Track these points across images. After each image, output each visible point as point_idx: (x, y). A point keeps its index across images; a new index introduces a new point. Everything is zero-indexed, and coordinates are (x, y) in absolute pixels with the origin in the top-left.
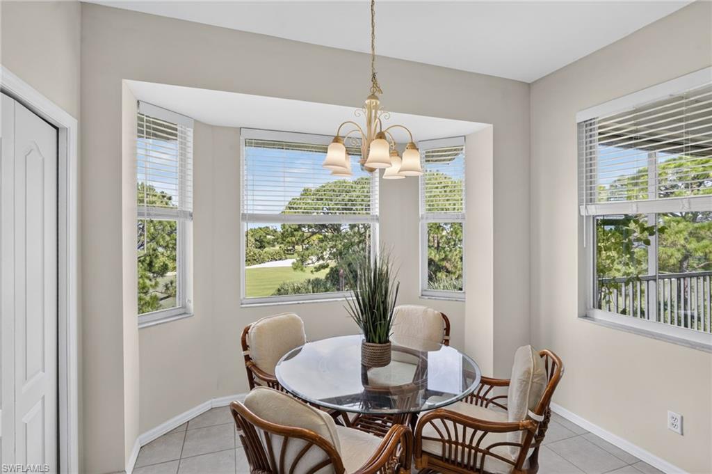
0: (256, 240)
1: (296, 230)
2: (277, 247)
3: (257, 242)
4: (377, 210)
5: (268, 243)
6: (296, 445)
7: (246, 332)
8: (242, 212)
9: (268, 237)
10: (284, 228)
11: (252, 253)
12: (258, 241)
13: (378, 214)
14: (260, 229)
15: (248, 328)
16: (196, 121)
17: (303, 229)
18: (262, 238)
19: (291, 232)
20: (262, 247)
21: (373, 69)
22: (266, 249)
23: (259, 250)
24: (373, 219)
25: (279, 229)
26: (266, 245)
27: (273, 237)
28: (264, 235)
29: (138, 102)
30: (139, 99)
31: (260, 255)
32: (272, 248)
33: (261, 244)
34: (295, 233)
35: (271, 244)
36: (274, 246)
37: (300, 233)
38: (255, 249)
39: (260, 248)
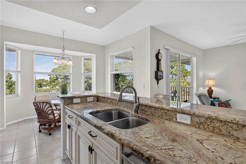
0: (38, 84)
1: (55, 80)
2: (48, 87)
3: (39, 85)
4: (72, 72)
6: (45, 104)
7: (36, 97)
8: (34, 71)
9: (44, 83)
10: (51, 79)
11: (36, 89)
13: (72, 73)
14: (40, 80)
15: (36, 96)
16: (21, 49)
17: (59, 80)
18: (41, 83)
19: (54, 81)
20: (41, 87)
21: (63, 45)
22: (43, 88)
23: (40, 88)
24: (70, 74)
25: (49, 80)
26: (43, 86)
27: (46, 83)
29: (6, 45)
30: (7, 44)
31: (40, 90)
32: (45, 87)
33: (40, 86)
34: (55, 81)
35: (45, 86)
37: (57, 81)
38: (38, 88)
39: (40, 87)
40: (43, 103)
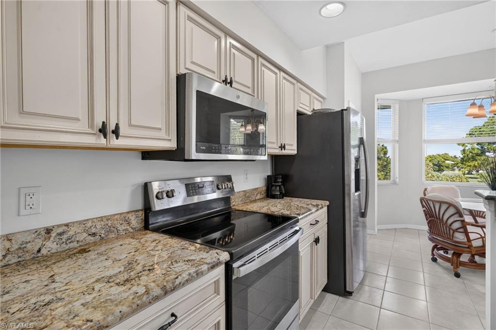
0: (434, 165)
1: (478, 155)
2: (457, 172)
3: (435, 167)
5: (447, 167)
6: (444, 207)
7: (427, 188)
8: (423, 139)
9: (447, 162)
10: (464, 153)
11: (430, 175)
12: (436, 165)
14: (439, 155)
18: (440, 162)
19: (473, 157)
20: (440, 170)
22: (444, 172)
23: (437, 173)
25: (459, 155)
26: (445, 168)
27: (453, 161)
28: (443, 160)
30: (378, 98)
31: (438, 177)
32: (451, 172)
33: (439, 168)
34: (478, 158)
35: (450, 168)
36: (453, 170)
38: (433, 172)
39: (438, 171)
40: (441, 203)
